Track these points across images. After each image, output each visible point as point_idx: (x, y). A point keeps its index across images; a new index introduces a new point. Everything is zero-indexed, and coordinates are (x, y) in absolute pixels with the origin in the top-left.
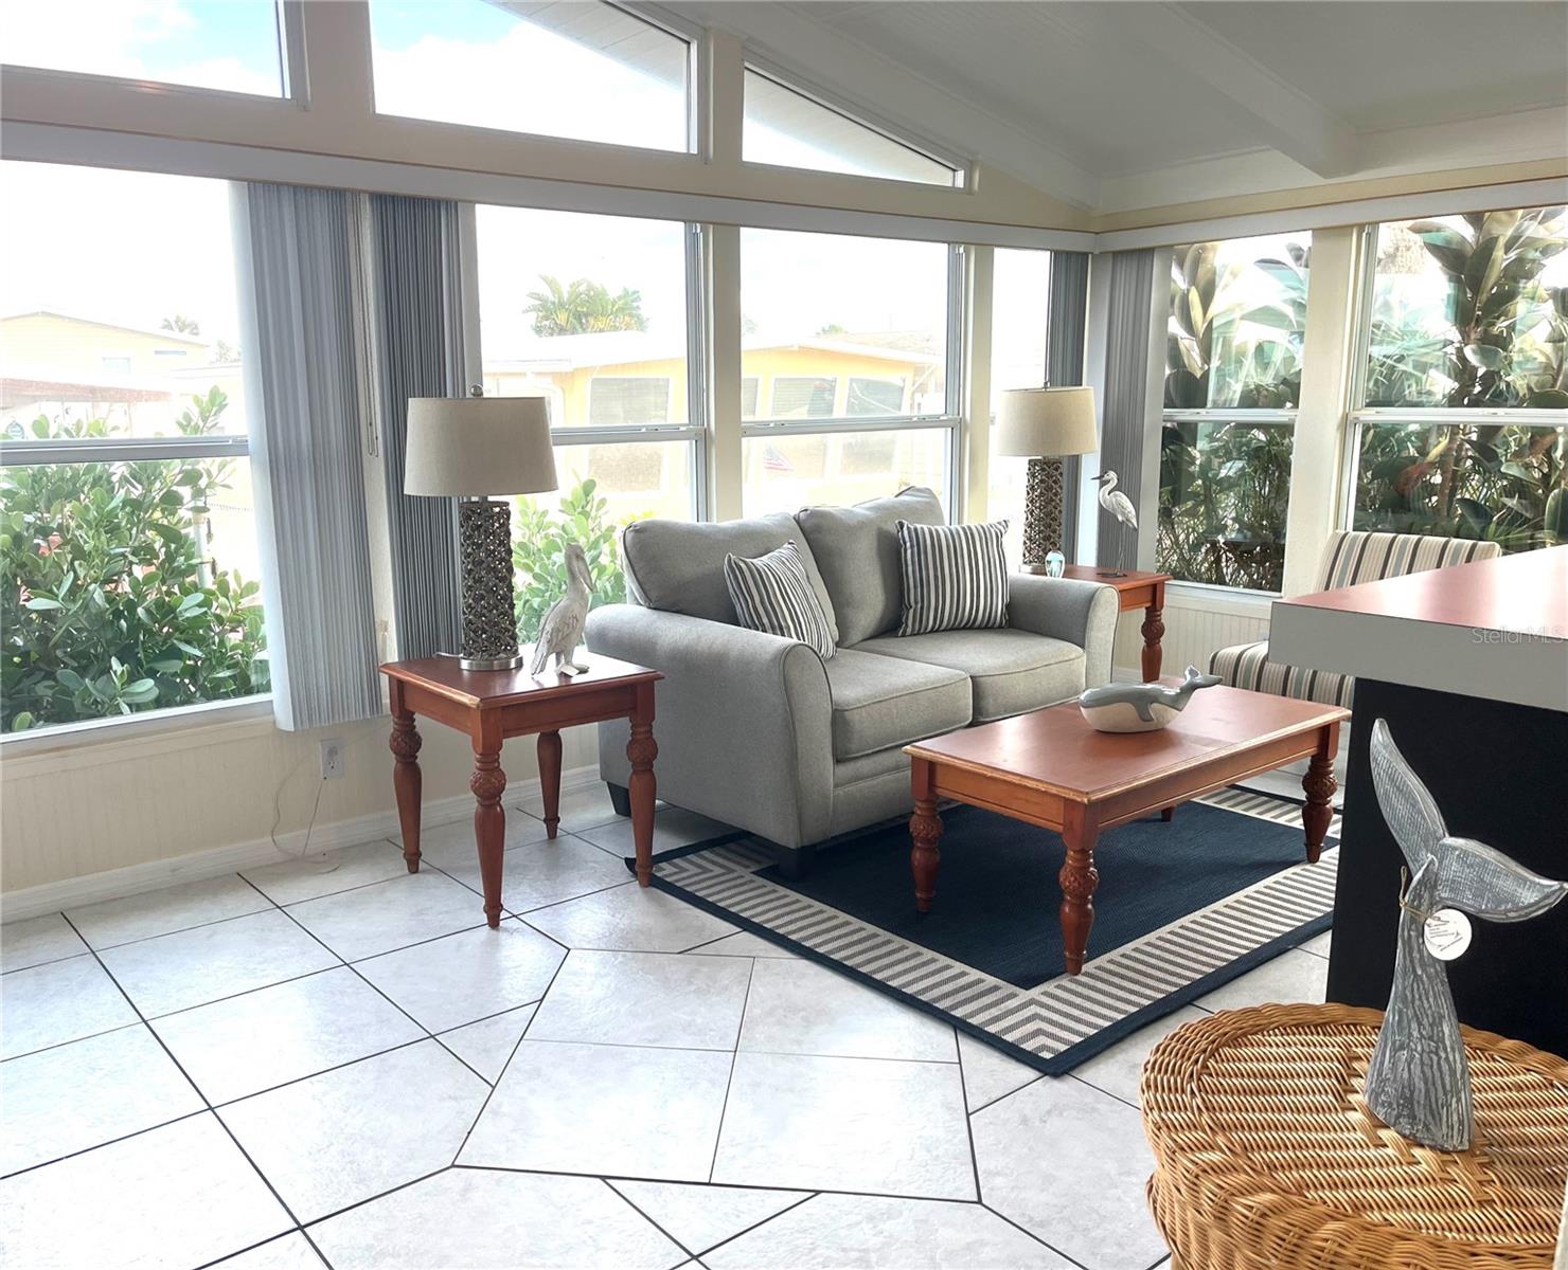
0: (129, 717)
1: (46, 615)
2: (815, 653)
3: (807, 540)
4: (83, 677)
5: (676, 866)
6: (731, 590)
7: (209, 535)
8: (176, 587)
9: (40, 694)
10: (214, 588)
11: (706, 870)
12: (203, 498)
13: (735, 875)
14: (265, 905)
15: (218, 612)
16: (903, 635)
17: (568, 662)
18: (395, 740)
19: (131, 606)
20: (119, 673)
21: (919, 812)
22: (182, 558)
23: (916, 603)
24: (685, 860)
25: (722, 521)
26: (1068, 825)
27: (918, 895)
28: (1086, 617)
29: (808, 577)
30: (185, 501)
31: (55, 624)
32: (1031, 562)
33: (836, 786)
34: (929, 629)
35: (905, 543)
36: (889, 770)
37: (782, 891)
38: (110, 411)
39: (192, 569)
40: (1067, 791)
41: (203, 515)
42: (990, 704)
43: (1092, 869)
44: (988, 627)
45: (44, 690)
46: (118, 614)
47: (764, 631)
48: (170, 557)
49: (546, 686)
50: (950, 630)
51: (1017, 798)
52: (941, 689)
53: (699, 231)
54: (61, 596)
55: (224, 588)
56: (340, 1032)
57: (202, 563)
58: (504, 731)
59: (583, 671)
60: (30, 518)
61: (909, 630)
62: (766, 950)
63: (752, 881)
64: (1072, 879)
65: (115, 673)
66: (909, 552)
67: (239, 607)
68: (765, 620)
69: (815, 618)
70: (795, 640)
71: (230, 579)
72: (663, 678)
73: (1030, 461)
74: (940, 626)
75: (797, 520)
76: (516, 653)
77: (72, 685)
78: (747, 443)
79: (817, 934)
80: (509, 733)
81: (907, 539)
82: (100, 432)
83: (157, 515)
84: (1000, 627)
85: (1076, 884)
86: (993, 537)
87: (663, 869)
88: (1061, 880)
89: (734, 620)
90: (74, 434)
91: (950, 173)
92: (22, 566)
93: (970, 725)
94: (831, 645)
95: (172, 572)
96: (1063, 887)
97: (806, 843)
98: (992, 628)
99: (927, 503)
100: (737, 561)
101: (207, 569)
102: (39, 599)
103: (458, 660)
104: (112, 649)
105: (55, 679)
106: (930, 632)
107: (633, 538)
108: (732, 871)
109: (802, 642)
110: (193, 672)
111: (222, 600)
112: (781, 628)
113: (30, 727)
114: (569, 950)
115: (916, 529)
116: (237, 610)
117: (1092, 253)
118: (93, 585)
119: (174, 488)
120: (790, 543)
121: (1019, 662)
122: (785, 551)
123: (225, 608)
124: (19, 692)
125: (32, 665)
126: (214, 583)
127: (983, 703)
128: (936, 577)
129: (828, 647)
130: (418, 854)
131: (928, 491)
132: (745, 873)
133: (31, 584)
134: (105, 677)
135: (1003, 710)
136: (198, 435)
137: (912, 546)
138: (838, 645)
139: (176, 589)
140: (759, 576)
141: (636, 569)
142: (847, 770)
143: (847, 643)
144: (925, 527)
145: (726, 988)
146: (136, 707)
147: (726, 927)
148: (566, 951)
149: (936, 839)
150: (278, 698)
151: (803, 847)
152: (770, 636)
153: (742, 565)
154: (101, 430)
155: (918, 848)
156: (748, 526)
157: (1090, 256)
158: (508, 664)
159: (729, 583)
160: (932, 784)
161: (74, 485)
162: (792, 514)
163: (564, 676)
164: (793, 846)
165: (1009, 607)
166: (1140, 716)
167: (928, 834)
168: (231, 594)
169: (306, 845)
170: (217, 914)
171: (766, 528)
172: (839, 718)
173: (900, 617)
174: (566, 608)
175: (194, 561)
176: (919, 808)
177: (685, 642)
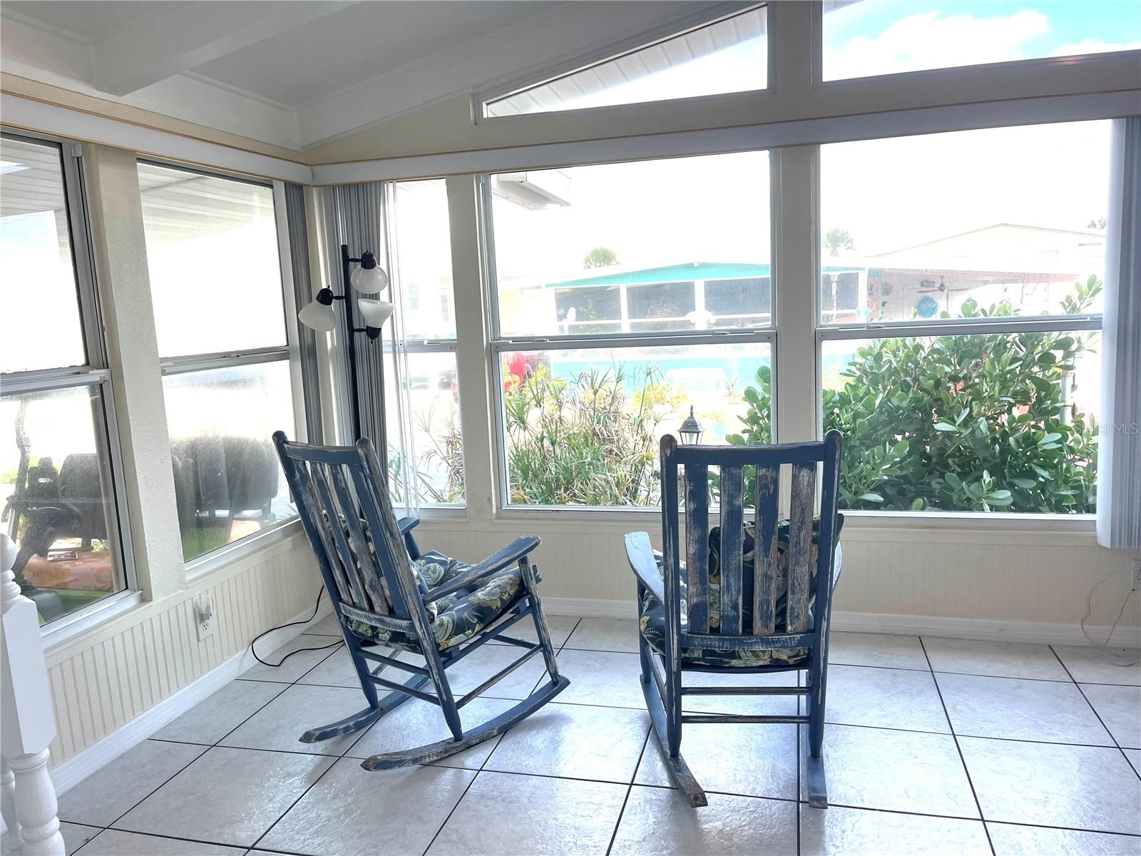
0: (988, 515)
1: (947, 434)
4: (962, 480)
7: (1074, 387)
8: (1043, 422)
9: (934, 487)
10: (1071, 425)
12: (1072, 359)
14: (1064, 677)
15: (1072, 444)
19: (1005, 435)
20: (987, 482)
22: (1049, 402)
30: (1057, 360)
31: (951, 441)
38: (1035, 289)
39: (1057, 410)
41: (1070, 371)
45: (936, 484)
46: (994, 440)
48: (1040, 401)
54: (957, 423)
55: (1079, 427)
56: (1099, 802)
57: (1065, 406)
60: (947, 369)
65: (984, 481)
67: (1090, 443)
71: (1086, 421)
77: (954, 484)
82: (1006, 313)
83: (1036, 369)
90: (988, 313)
92: (938, 400)
95: (1040, 412)
101: (1068, 412)
102: (943, 423)
104: (986, 465)
105: (944, 479)
110: (1043, 487)
111: (1077, 435)
113: (923, 509)
116: (1088, 445)
118: (982, 418)
119: (1052, 351)
123: (1078, 442)
124: (922, 484)
125: (932, 466)
126: (1072, 422)
133: (941, 413)
134: (976, 484)
136: (1075, 314)
139: (1042, 425)
146: (994, 508)
150: (1101, 519)
154: (1007, 312)
161: (981, 349)
168: (1085, 430)
169: (1109, 639)
170: (1025, 673)
175: (1058, 405)
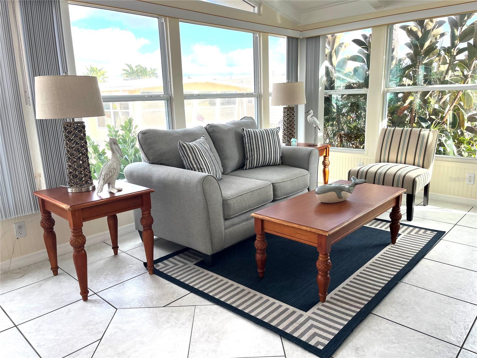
2: (215, 178)
3: (210, 136)
5: (164, 264)
6: (181, 155)
11: (177, 265)
13: (188, 266)
16: (246, 169)
17: (113, 187)
18: (42, 222)
21: (258, 239)
23: (250, 157)
24: (167, 261)
25: (178, 130)
26: (320, 244)
27: (259, 271)
28: (309, 160)
29: (211, 149)
32: (285, 142)
33: (225, 229)
34: (255, 166)
35: (245, 136)
36: (244, 221)
37: (206, 272)
40: (319, 231)
42: (279, 193)
43: (329, 261)
44: (275, 165)
47: (195, 170)
49: (104, 198)
50: (262, 166)
51: (297, 233)
52: (262, 189)
53: (163, 21)
58: (83, 219)
59: (120, 191)
61: (248, 167)
62: (200, 302)
63: (194, 268)
64: (322, 266)
66: (246, 139)
68: (195, 166)
69: (214, 164)
70: (207, 174)
72: (154, 191)
73: (284, 108)
74: (258, 165)
75: (206, 128)
76: (92, 184)
78: (186, 102)
79: (220, 292)
80: (85, 219)
81: (246, 134)
84: (279, 165)
85: (324, 268)
86: (274, 133)
87: (159, 266)
88: (317, 266)
89: (183, 167)
91: (253, 8)
93: (273, 201)
94: (220, 174)
96: (318, 269)
97: (215, 252)
98: (276, 165)
99: (251, 122)
100: (183, 143)
103: (66, 189)
106: (255, 168)
107: (142, 136)
108: (186, 264)
109: (210, 174)
112: (201, 169)
114: (117, 309)
115: (248, 131)
117: (299, 38)
120: (204, 137)
121: (288, 177)
122: (202, 139)
127: (277, 193)
128: (256, 148)
129: (219, 175)
130: (57, 268)
131: (251, 118)
132: (191, 265)
135: (283, 195)
137: (247, 137)
138: (223, 174)
140: (192, 149)
141: (143, 148)
142: (228, 222)
143: (226, 173)
144: (251, 130)
145: (183, 324)
147: (184, 291)
148: (116, 310)
149: (265, 249)
151: (213, 254)
152: (197, 172)
153: (185, 145)
155: (258, 253)
156: (187, 131)
157: (299, 39)
158: (88, 189)
159: (180, 152)
160: (263, 228)
162: (204, 126)
163: (111, 193)
164: (209, 254)
165: (282, 158)
166: (338, 197)
167: (262, 248)
171: (194, 132)
172: (225, 203)
173: (244, 163)
174: (110, 165)
176: (258, 238)
177: (163, 176)
